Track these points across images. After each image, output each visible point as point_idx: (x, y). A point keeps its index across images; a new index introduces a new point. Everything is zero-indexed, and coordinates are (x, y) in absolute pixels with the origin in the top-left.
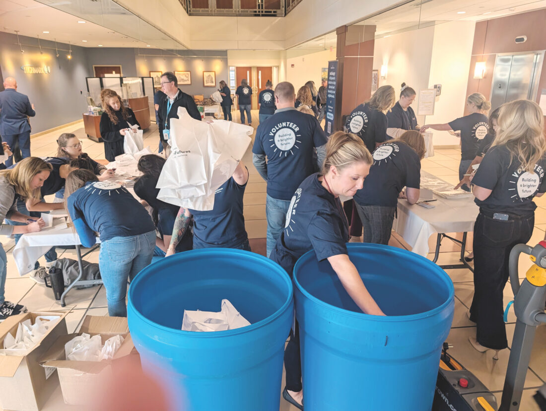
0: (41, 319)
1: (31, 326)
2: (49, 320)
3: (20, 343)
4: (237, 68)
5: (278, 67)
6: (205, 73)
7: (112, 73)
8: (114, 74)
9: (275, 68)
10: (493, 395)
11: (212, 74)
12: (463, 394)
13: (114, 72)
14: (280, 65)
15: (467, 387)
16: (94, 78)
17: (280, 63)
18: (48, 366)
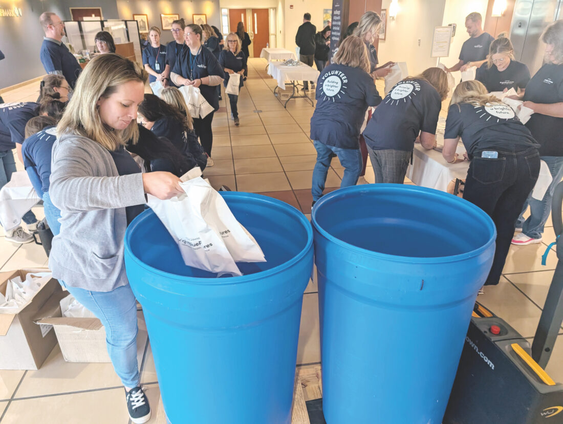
0: (33, 276)
1: (21, 283)
2: (40, 277)
3: (11, 301)
4: (231, 11)
5: (275, 9)
6: (194, 16)
7: (91, 16)
8: (93, 17)
9: (272, 10)
10: (527, 342)
11: (203, 18)
12: (496, 341)
13: (93, 15)
14: (278, 7)
15: (499, 334)
16: (71, 21)
17: (278, 5)
18: (44, 324)
